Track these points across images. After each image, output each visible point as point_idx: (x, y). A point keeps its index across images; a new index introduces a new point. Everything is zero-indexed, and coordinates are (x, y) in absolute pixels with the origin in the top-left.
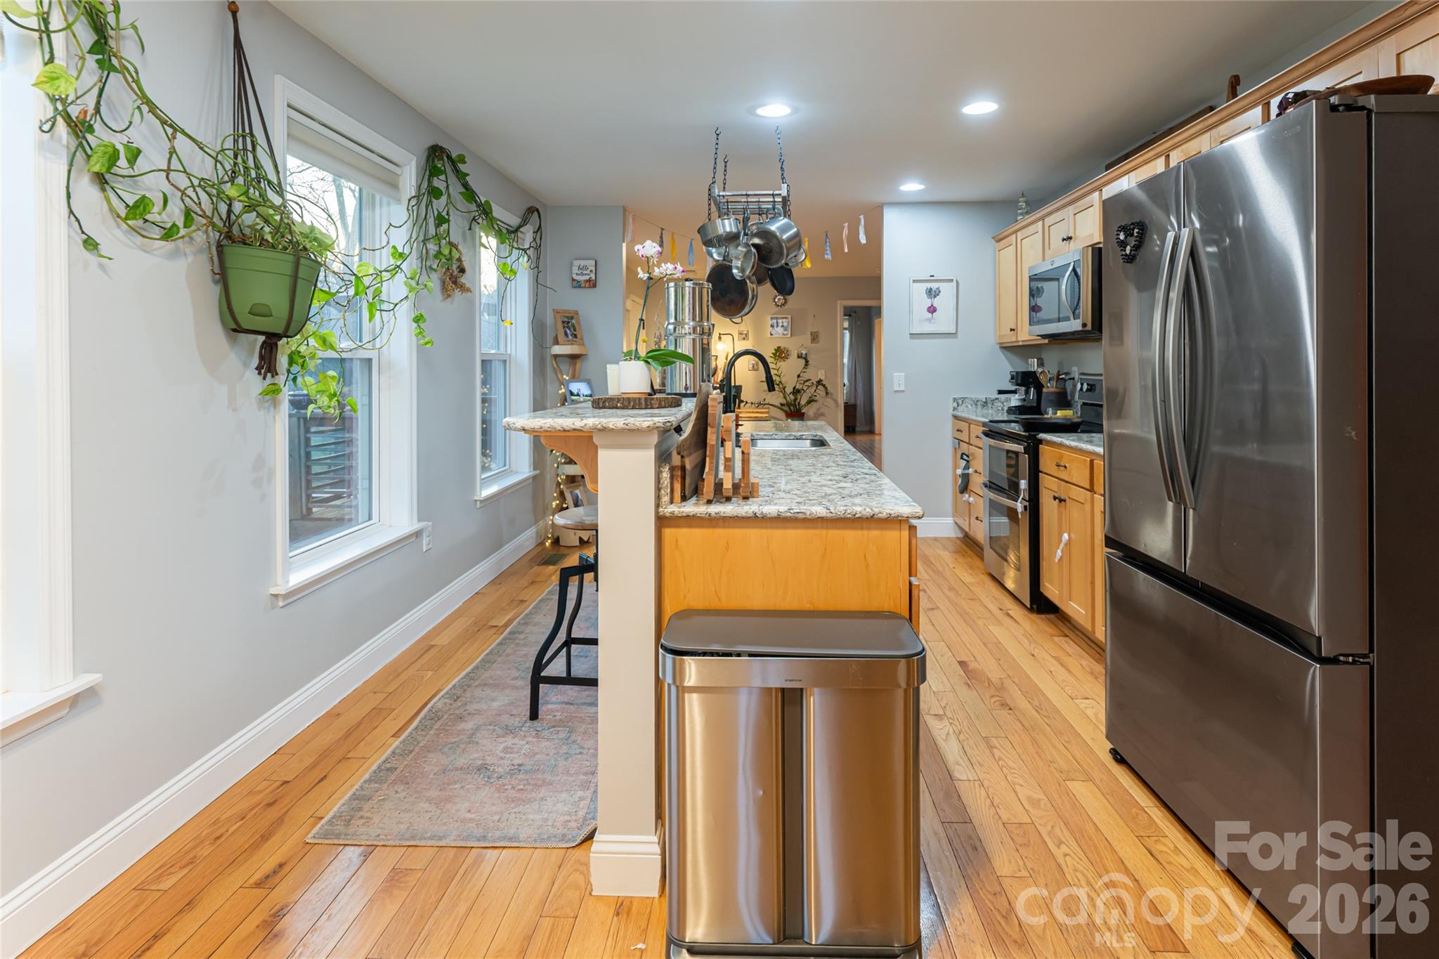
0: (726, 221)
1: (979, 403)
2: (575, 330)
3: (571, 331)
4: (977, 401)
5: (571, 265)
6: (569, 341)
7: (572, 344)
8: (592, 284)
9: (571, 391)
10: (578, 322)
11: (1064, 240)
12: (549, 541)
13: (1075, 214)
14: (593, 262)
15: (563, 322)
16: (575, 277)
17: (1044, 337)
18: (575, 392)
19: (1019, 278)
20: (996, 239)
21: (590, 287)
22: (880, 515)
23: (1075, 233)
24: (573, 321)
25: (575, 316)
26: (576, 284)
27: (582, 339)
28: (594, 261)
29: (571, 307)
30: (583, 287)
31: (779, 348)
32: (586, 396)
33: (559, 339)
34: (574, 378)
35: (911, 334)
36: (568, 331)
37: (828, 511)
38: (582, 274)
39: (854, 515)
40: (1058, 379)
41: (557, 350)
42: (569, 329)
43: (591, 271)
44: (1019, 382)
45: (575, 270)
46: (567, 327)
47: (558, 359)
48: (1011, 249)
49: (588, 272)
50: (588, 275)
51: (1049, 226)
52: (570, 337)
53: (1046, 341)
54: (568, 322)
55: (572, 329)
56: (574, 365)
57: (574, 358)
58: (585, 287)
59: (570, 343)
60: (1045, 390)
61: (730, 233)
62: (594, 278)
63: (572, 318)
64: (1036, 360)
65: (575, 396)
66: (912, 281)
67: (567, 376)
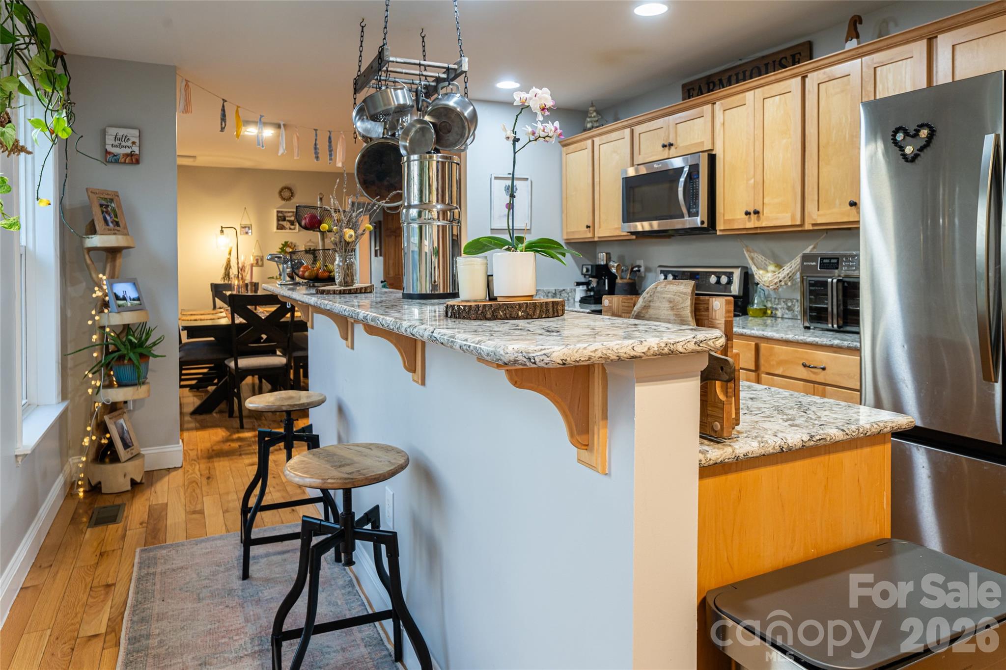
0: (399, 92)
1: (550, 295)
2: (116, 216)
3: (111, 218)
4: (549, 293)
5: (104, 133)
6: (111, 230)
7: (115, 234)
8: (134, 159)
9: (115, 294)
10: (120, 206)
11: (664, 146)
12: (81, 490)
13: (677, 124)
14: (136, 132)
15: (101, 206)
16: (109, 148)
17: (632, 233)
18: (121, 295)
19: (596, 180)
20: (562, 143)
21: (131, 163)
22: (885, 430)
23: (676, 140)
24: (113, 205)
25: (115, 199)
26: (111, 159)
27: (125, 228)
28: (138, 131)
29: (110, 188)
30: (121, 163)
31: (286, 243)
32: (134, 300)
33: (97, 228)
34: (114, 277)
35: (491, 229)
36: (108, 218)
37: (845, 433)
38: (121, 146)
39: (866, 434)
40: (632, 271)
41: (95, 241)
42: (109, 215)
43: (134, 143)
44: (594, 274)
45: (110, 140)
46: (107, 212)
47: (91, 253)
48: (586, 155)
49: (129, 144)
50: (129, 147)
51: (640, 134)
52: (111, 225)
53: (634, 237)
54: (107, 206)
55: (112, 215)
56: (114, 260)
57: (113, 252)
58: (125, 163)
59: (113, 232)
60: (618, 281)
61: (399, 105)
62: (137, 152)
63: (112, 200)
64: (604, 254)
65: (121, 300)
66: (493, 178)
67: (104, 275)
